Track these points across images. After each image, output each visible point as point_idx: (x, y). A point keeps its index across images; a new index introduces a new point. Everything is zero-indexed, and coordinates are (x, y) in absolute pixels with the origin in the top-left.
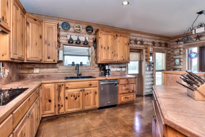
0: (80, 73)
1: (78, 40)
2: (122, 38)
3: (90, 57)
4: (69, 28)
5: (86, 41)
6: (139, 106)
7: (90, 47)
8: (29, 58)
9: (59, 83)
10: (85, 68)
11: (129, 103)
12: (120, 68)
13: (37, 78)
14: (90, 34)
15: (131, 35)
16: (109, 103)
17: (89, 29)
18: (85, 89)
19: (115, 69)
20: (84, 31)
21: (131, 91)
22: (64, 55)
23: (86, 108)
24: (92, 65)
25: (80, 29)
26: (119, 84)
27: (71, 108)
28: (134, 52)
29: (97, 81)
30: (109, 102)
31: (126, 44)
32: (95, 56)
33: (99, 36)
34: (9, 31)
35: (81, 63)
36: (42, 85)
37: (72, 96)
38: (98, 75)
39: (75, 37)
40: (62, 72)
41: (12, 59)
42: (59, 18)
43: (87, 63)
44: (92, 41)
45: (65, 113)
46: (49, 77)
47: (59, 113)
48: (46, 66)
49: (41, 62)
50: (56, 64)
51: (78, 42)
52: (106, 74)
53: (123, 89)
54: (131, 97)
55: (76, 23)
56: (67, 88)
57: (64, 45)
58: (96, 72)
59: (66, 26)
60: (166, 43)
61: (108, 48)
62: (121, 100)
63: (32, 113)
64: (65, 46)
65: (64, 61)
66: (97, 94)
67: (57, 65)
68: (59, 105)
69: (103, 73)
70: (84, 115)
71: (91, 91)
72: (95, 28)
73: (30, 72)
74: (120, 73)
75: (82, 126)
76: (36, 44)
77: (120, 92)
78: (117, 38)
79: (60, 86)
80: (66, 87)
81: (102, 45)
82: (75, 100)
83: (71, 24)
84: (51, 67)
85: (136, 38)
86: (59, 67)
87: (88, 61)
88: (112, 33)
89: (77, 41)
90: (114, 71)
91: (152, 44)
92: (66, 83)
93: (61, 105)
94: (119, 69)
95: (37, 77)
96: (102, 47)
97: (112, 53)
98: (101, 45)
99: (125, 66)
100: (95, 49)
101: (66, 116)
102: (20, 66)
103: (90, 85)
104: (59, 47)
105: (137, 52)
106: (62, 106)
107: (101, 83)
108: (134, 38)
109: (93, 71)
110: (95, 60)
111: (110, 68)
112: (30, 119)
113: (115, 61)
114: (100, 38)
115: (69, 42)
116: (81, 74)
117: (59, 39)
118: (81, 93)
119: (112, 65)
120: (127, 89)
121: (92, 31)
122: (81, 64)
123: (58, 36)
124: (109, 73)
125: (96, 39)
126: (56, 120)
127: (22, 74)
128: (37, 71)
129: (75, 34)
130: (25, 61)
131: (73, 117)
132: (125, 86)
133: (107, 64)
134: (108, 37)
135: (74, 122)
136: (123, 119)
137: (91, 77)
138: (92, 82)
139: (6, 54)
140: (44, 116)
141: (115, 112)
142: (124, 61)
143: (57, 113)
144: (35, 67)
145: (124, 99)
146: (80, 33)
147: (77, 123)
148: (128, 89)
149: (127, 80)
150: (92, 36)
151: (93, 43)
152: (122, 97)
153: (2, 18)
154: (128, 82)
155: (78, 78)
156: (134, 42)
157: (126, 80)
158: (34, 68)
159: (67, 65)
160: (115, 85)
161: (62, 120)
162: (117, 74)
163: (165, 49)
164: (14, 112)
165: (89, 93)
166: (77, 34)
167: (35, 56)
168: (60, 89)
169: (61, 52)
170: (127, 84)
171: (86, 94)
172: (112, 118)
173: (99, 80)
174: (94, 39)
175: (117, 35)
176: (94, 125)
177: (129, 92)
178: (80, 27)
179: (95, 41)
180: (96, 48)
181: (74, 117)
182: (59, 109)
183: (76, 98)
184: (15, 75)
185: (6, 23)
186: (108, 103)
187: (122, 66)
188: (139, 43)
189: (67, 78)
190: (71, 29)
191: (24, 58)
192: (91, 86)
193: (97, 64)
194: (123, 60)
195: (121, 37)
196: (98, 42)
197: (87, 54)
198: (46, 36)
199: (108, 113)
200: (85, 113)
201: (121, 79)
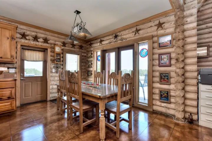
21: (5, 98)
31: (8, 38)
54: (5, 106)
60: (81, 45)
74: (6, 75)
91: (62, 44)
99: (14, 67)
105: (39, 51)
108: (34, 34)
156: (33, 38)
163: (80, 51)
187: (10, 66)
188: (41, 40)
194: (1, 58)
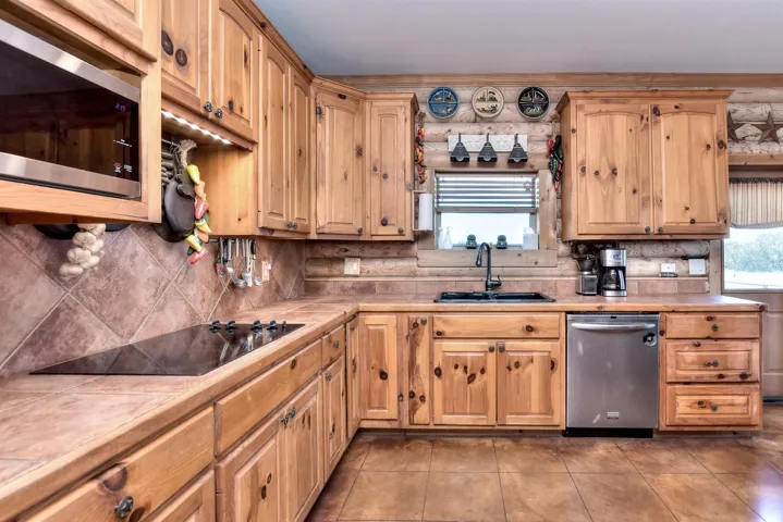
0: (496, 279)
1: (488, 148)
2: (684, 117)
3: (538, 216)
4: (455, 108)
5: (517, 150)
6: (776, 457)
7: (536, 172)
8: (323, 227)
9: (413, 316)
10: (515, 261)
11: (720, 432)
12: (679, 262)
13: (352, 292)
14: (535, 122)
15: (733, 97)
16: (614, 416)
17: (532, 100)
18: (509, 344)
19: (652, 267)
20: (510, 111)
21: (733, 375)
22: (438, 212)
23: (513, 421)
24: (544, 246)
25: (494, 104)
26: (662, 333)
27: (454, 413)
28: (756, 181)
29: (556, 316)
30: (615, 414)
31: (708, 147)
32: (557, 210)
33: (573, 124)
34: (254, 143)
35: (502, 239)
36: (361, 316)
37: (456, 367)
38: (571, 289)
39: (477, 137)
40: (432, 275)
41: (263, 229)
42: (420, 76)
43: (525, 237)
44: (543, 148)
45: (431, 427)
46: (388, 289)
47: (411, 423)
48: (379, 252)
49: (361, 239)
50: (410, 243)
51: (487, 159)
52: (608, 286)
53: (686, 363)
54: (732, 405)
55: (481, 85)
56: (439, 333)
57: (437, 172)
58: (562, 276)
59: (444, 103)
61: (614, 172)
62: (674, 410)
63: (308, 411)
64: (441, 179)
65: (438, 232)
66: (557, 371)
67: (415, 247)
68: (412, 395)
69: (592, 280)
70: (503, 446)
71: (534, 354)
72: (554, 93)
73: (335, 272)
74: (680, 283)
75: (487, 493)
76: (346, 177)
77: (670, 372)
78: (657, 122)
79: (415, 325)
80: (436, 329)
81: (583, 162)
82: (469, 383)
83: (463, 93)
84: (396, 255)
85: (768, 108)
86: (421, 254)
87: (531, 231)
88: (633, 105)
89: (481, 153)
90: (643, 273)
92: (436, 315)
93: (418, 395)
94: (670, 267)
95: (353, 288)
96: (583, 170)
97: (635, 192)
98: (579, 160)
99: (704, 253)
100: (555, 180)
101: (437, 437)
102: (306, 253)
103: (530, 329)
104: (422, 182)
106: (422, 399)
107: (575, 325)
108: (760, 111)
109: (548, 271)
110: (559, 225)
111: (624, 262)
112: (298, 430)
113: (648, 230)
114: (574, 131)
115: (453, 160)
116: (497, 285)
117: (421, 154)
118: (492, 357)
119: (638, 247)
120: (709, 365)
121: (545, 108)
122: (502, 245)
123: (418, 141)
124: (618, 282)
125: (559, 138)
126: (401, 445)
127: (314, 276)
128: (352, 267)
129: (476, 128)
130: (313, 236)
131: (459, 446)
132: (699, 345)
133: (614, 244)
134: (611, 123)
135: (460, 467)
136: (671, 504)
137: (537, 297)
138: (535, 316)
139: (246, 215)
140: (365, 425)
141: (640, 463)
142: (698, 228)
143: (406, 424)
144: (347, 253)
145: (688, 410)
146: (496, 120)
147: (469, 475)
148: (715, 364)
149: (709, 319)
150: (544, 127)
151: (548, 156)
152: (680, 398)
153: (227, 106)
154: (715, 328)
155: (486, 297)
156: (759, 131)
157: (703, 316)
158: (347, 260)
159: (448, 246)
160: (645, 339)
161: (422, 451)
162: (661, 286)
164: (223, 402)
165: (522, 361)
166: (485, 128)
167: (340, 218)
168: (414, 336)
169: (426, 201)
170: (708, 338)
171: (512, 366)
172: (619, 488)
173: (568, 313)
174: (554, 139)
175: (660, 108)
176: (531, 502)
177: (721, 380)
178: (494, 99)
179: (557, 149)
180: (559, 176)
181: (465, 447)
182: (413, 410)
183: (472, 378)
184: (293, 281)
185: (241, 118)
186: (610, 414)
187: (691, 249)
189: (445, 297)
190: (463, 110)
191: (309, 226)
192: (533, 335)
193: (565, 242)
194: (693, 222)
195: (676, 116)
196: (569, 153)
197: (526, 202)
198: (376, 147)
199: (603, 461)
200: (507, 443)
201: (673, 312)
